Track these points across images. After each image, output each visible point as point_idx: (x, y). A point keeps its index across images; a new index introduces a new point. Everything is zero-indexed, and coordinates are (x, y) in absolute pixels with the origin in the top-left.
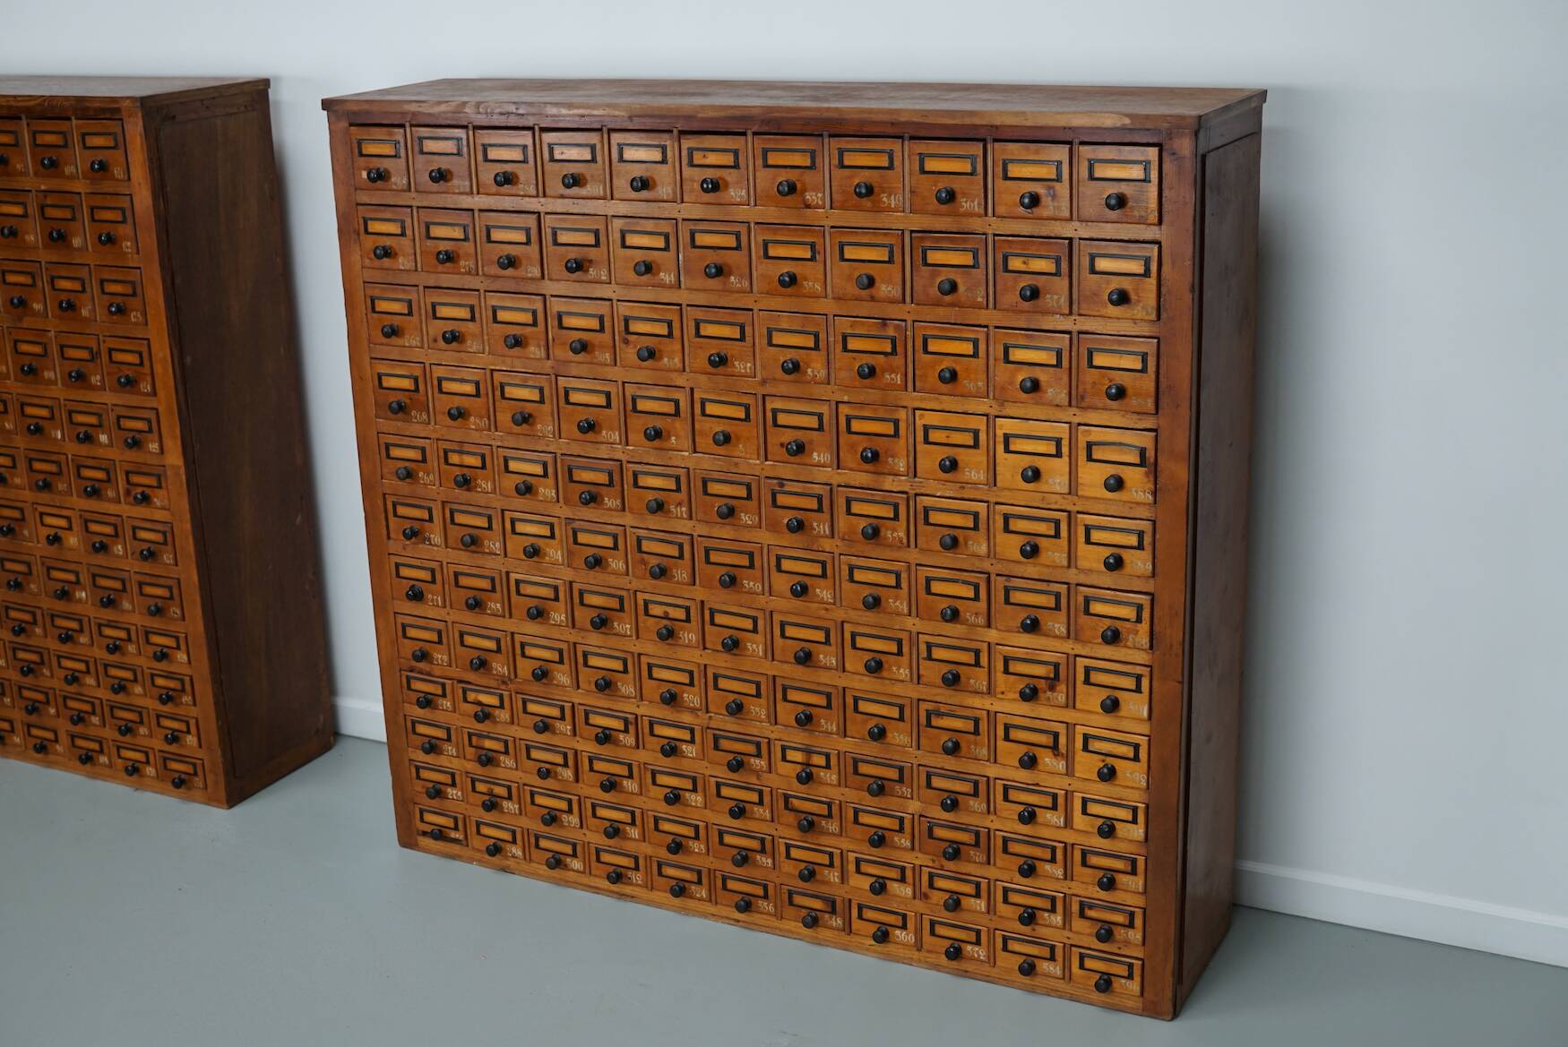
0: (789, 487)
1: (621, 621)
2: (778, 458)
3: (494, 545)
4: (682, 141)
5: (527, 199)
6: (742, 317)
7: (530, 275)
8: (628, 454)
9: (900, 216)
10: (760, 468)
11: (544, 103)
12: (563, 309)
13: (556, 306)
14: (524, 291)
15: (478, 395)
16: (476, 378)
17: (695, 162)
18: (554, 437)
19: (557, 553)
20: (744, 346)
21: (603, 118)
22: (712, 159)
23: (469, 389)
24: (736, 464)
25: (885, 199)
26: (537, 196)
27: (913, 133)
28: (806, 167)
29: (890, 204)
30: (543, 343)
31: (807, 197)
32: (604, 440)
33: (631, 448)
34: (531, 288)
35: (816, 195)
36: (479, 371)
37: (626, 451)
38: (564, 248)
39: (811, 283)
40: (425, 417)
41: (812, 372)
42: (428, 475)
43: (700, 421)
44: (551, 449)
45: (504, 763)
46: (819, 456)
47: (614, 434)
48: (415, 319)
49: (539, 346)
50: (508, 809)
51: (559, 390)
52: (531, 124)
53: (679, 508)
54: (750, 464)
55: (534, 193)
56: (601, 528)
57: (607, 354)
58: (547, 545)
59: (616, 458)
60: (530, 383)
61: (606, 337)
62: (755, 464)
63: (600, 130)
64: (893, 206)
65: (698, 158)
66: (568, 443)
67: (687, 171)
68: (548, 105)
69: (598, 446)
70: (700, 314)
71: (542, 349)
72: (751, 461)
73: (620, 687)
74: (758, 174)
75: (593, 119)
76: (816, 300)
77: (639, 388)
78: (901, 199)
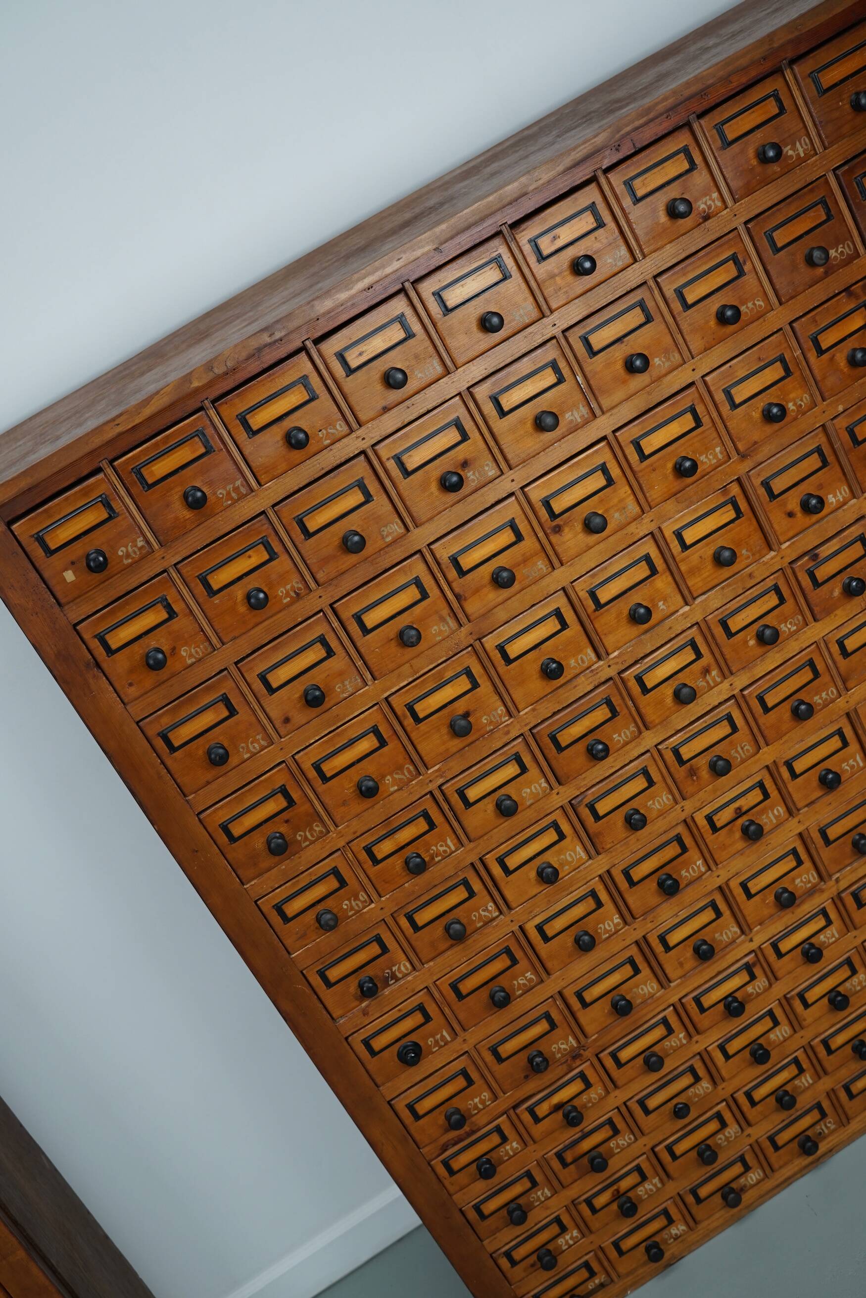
0: (825, 551)
1: (687, 865)
2: (791, 534)
3: (486, 910)
4: (517, 237)
5: (337, 445)
6: (685, 400)
7: (389, 539)
8: (617, 663)
9: (816, 161)
10: (779, 558)
11: (309, 303)
12: (454, 550)
13: (444, 551)
14: (388, 565)
15: (383, 743)
16: (368, 726)
17: (546, 252)
18: (511, 716)
19: (575, 852)
20: (703, 432)
21: (399, 274)
22: (566, 234)
23: (366, 745)
24: (751, 575)
25: (791, 153)
26: (352, 431)
27: (790, 55)
28: (688, 172)
29: (798, 154)
30: (445, 611)
31: (703, 206)
32: (577, 671)
33: (616, 654)
34: (398, 554)
35: (710, 199)
36: (370, 711)
37: (610, 663)
38: (420, 472)
39: (750, 305)
40: (318, 828)
41: (795, 404)
42: (356, 898)
43: (683, 560)
44: (514, 733)
45: (618, 1146)
46: (835, 496)
47: (586, 655)
48: (243, 714)
49: (442, 619)
50: (646, 1192)
51: (491, 654)
52: (298, 344)
53: (708, 677)
54: (765, 564)
55: (345, 429)
56: (621, 775)
57: (540, 563)
58: (560, 852)
59: (603, 680)
60: (448, 675)
61: (529, 544)
62: (772, 558)
63: (402, 290)
64: (802, 155)
65: (547, 246)
66: (534, 710)
67: (541, 270)
68: (316, 303)
69: (574, 683)
70: (633, 431)
71: (448, 619)
72: (764, 559)
73: (721, 938)
74: (632, 217)
75: (387, 281)
76: (761, 320)
77: (593, 576)
78: (807, 141)
